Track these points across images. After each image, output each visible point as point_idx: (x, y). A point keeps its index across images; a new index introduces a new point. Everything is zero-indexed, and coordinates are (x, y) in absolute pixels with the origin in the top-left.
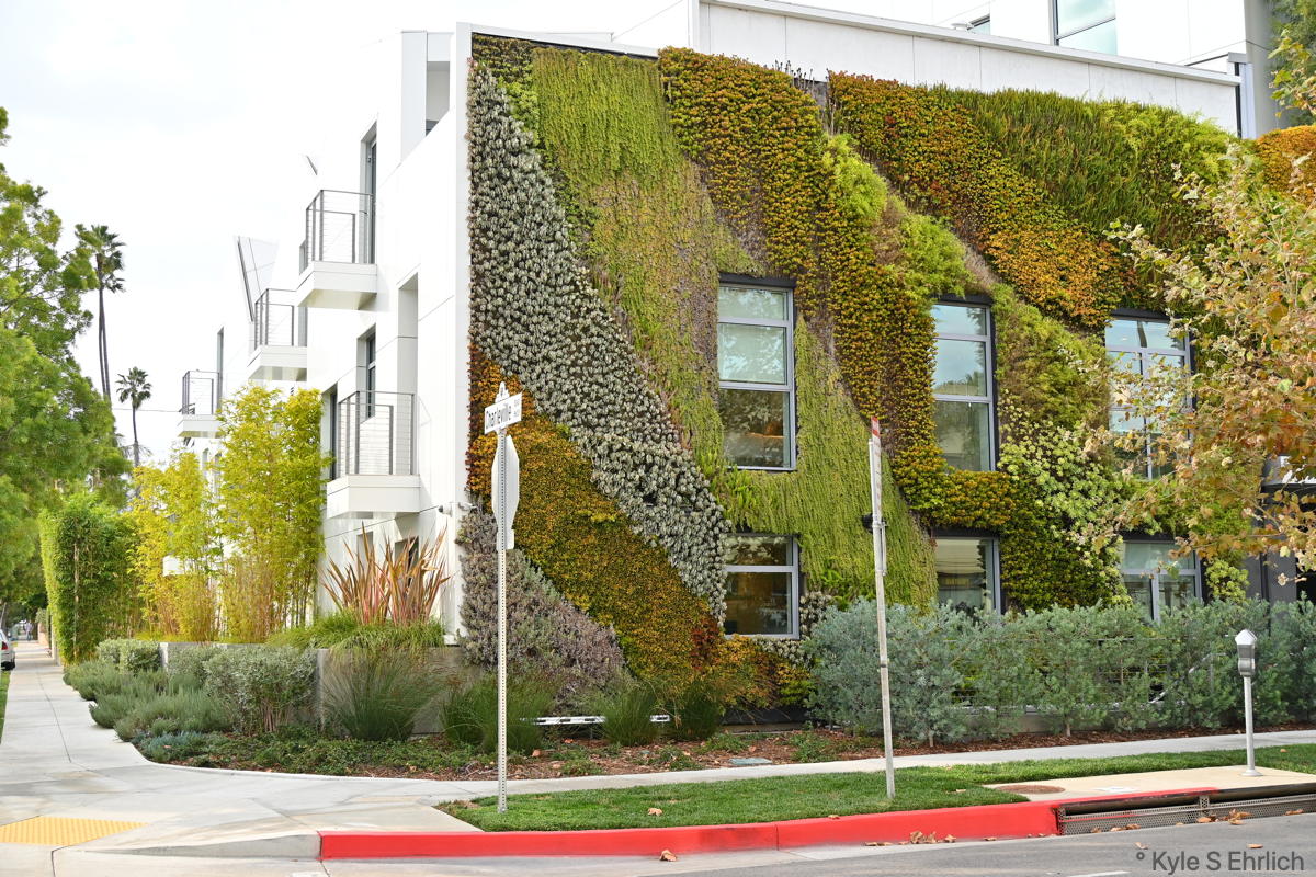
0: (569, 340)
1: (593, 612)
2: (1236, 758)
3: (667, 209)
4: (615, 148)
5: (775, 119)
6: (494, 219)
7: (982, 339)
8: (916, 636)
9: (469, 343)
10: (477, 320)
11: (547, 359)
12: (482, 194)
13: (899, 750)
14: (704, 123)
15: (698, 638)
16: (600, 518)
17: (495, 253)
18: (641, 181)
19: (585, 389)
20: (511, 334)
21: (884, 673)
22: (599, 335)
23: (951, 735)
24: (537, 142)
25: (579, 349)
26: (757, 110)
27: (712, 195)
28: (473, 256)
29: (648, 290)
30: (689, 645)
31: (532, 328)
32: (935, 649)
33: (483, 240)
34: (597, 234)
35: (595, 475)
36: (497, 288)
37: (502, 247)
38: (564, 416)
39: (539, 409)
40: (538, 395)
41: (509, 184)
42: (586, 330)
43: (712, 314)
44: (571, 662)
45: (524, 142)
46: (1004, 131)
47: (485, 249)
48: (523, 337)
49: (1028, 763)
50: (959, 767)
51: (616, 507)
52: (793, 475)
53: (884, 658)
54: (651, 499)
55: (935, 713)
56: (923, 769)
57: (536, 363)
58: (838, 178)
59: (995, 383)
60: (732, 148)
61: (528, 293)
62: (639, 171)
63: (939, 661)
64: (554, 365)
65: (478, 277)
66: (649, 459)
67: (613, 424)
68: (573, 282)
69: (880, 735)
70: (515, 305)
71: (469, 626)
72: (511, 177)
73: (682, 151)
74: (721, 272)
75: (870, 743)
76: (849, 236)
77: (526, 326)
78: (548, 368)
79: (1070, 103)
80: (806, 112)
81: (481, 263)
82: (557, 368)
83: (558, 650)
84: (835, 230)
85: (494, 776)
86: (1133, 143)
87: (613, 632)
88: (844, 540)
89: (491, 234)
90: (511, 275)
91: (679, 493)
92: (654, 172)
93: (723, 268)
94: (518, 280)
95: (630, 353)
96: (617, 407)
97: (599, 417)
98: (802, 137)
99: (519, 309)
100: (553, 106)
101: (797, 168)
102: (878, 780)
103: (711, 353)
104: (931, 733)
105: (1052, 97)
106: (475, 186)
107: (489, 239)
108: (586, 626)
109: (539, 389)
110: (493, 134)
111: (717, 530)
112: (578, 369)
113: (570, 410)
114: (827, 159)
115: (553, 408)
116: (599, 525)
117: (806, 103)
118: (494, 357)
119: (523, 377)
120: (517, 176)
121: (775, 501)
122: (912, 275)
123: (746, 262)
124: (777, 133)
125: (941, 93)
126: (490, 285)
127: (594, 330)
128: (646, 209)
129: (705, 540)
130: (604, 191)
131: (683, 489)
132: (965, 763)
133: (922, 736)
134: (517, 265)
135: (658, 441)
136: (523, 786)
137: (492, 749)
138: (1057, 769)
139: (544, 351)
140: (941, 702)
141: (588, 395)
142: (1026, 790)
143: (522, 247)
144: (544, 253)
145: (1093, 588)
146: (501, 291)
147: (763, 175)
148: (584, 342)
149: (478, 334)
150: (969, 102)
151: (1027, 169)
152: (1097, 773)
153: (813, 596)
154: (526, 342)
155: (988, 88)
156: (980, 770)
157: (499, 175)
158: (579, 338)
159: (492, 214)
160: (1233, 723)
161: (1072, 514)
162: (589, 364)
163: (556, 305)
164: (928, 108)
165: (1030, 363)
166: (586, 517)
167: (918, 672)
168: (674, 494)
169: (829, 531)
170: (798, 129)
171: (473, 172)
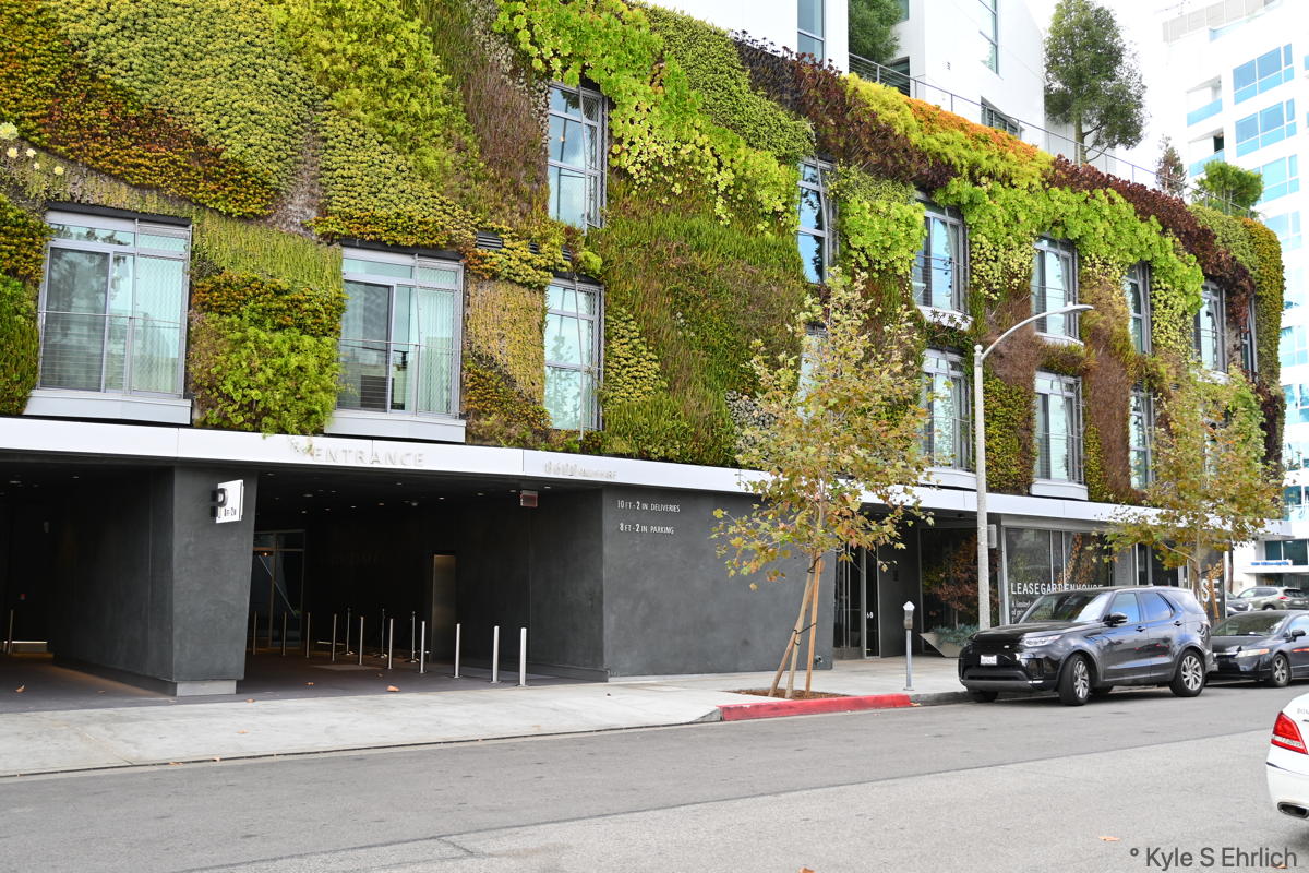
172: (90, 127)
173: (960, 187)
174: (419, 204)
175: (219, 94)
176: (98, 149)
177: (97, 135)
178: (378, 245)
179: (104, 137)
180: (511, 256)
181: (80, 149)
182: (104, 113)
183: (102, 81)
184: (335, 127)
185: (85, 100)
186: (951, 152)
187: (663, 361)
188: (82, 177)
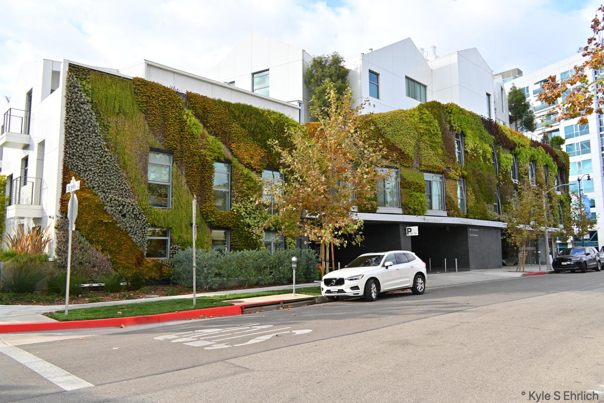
0: (98, 165)
1: (102, 251)
2: (290, 291)
3: (134, 126)
4: (117, 106)
5: (170, 103)
6: (74, 124)
7: (228, 173)
8: (204, 258)
9: (62, 163)
10: (66, 156)
11: (90, 170)
12: (70, 115)
13: (198, 291)
14: (147, 102)
15: (137, 259)
16: (106, 221)
17: (74, 135)
18: (126, 117)
19: (103, 181)
20: (78, 161)
21: (194, 269)
22: (109, 164)
23: (213, 287)
24: (90, 101)
25: (102, 168)
26: (164, 100)
27: (148, 124)
28: (66, 135)
29: (126, 151)
30: (134, 261)
31: (85, 160)
32: (210, 262)
33: (70, 130)
34: (110, 132)
35: (105, 208)
36: (74, 146)
37: (76, 133)
38: (95, 189)
39: (87, 186)
40: (87, 182)
41: (80, 113)
42: (104, 162)
43: (147, 160)
44: (94, 266)
45: (86, 100)
46: (237, 114)
47: (70, 133)
48: (83, 162)
49: (235, 294)
50: (215, 296)
51: (112, 218)
52: (170, 210)
53: (194, 264)
54: (124, 216)
55: (209, 281)
56: (205, 297)
57: (87, 171)
58: (188, 123)
59: (231, 186)
60: (155, 110)
61: (85, 148)
62: (125, 114)
63: (211, 266)
64: (93, 172)
65: (67, 142)
66: (124, 203)
67: (112, 192)
68: (101, 146)
69: (192, 287)
70: (80, 152)
71: (58, 255)
72: (81, 111)
73: (139, 109)
74: (150, 148)
75: (189, 290)
76: (191, 140)
77: (84, 159)
78: (90, 173)
79: (255, 109)
80: (179, 102)
81: (68, 138)
82: (94, 173)
83: (90, 263)
84: (186, 138)
85: (64, 304)
86: (272, 122)
87: (109, 257)
88: (184, 230)
89: (72, 129)
90: (79, 143)
91: (133, 214)
92: (130, 115)
93: (151, 146)
94: (81, 144)
95: (119, 170)
96: (114, 187)
97: (108, 189)
98: (178, 109)
99: (81, 154)
100: (96, 90)
101: (176, 118)
102: (191, 300)
103: (146, 172)
104: (208, 286)
105: (251, 106)
106: (67, 113)
107: (72, 130)
108: (100, 255)
109: (87, 179)
110: (75, 97)
111: (145, 226)
112: (101, 174)
113: (97, 187)
114: (185, 117)
115: (92, 186)
116: (106, 223)
117: (179, 99)
118: (72, 168)
119: (82, 175)
120: (83, 111)
121: (164, 218)
122: (209, 153)
123: (158, 145)
124: (170, 107)
125: (220, 101)
126: (71, 145)
127: (107, 162)
128: (127, 126)
129: (141, 229)
130: (113, 119)
131: (135, 213)
132: (217, 295)
133: (205, 287)
134: (81, 139)
135: (127, 198)
136: (74, 307)
137: (64, 295)
138: (243, 296)
139: (90, 168)
140: (211, 277)
141: (104, 182)
142: (234, 302)
143: (83, 134)
144: (91, 136)
145: (255, 245)
146: (75, 147)
147: (165, 119)
148: (103, 166)
149: (66, 160)
150: (228, 105)
151: (243, 126)
152: (253, 297)
153: (174, 246)
154: (83, 164)
155: (233, 101)
156: (221, 297)
157: (76, 110)
159: (73, 122)
160: (290, 282)
161: (251, 224)
162: (105, 173)
163: (94, 153)
164: (215, 105)
165: (241, 181)
166: (102, 221)
167: (205, 269)
168: (132, 214)
169: (180, 227)
170: (177, 107)
171: (67, 108)
173: (517, 149)
174: (437, 162)
175: (404, 139)
178: (430, 172)
180: (452, 173)
184: (422, 145)
186: (515, 140)
187: (475, 196)
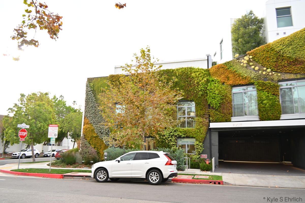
24: (93, 90)
33: (86, 103)
35: (95, 131)
51: (97, 135)
54: (102, 133)
66: (102, 128)
87: (96, 151)
96: (100, 122)
97: (97, 123)
100: (95, 85)
106: (86, 96)
110: (87, 90)
118: (86, 117)
131: (106, 132)
135: (104, 126)
141: (96, 120)
158: (96, 113)
166: (93, 136)
172: (284, 65)
176: (286, 69)
177: (285, 66)
179: (287, 66)
181: (282, 70)
182: (286, 62)
183: (284, 57)
185: (282, 61)
188: (284, 75)
